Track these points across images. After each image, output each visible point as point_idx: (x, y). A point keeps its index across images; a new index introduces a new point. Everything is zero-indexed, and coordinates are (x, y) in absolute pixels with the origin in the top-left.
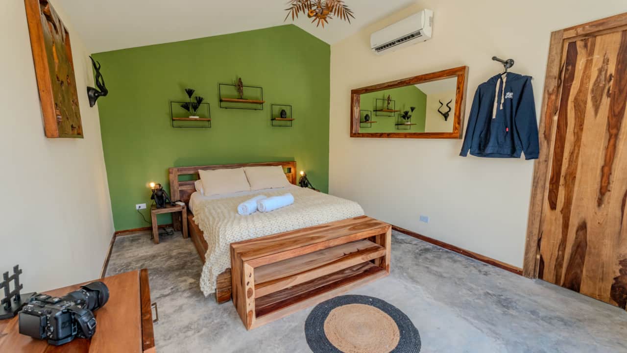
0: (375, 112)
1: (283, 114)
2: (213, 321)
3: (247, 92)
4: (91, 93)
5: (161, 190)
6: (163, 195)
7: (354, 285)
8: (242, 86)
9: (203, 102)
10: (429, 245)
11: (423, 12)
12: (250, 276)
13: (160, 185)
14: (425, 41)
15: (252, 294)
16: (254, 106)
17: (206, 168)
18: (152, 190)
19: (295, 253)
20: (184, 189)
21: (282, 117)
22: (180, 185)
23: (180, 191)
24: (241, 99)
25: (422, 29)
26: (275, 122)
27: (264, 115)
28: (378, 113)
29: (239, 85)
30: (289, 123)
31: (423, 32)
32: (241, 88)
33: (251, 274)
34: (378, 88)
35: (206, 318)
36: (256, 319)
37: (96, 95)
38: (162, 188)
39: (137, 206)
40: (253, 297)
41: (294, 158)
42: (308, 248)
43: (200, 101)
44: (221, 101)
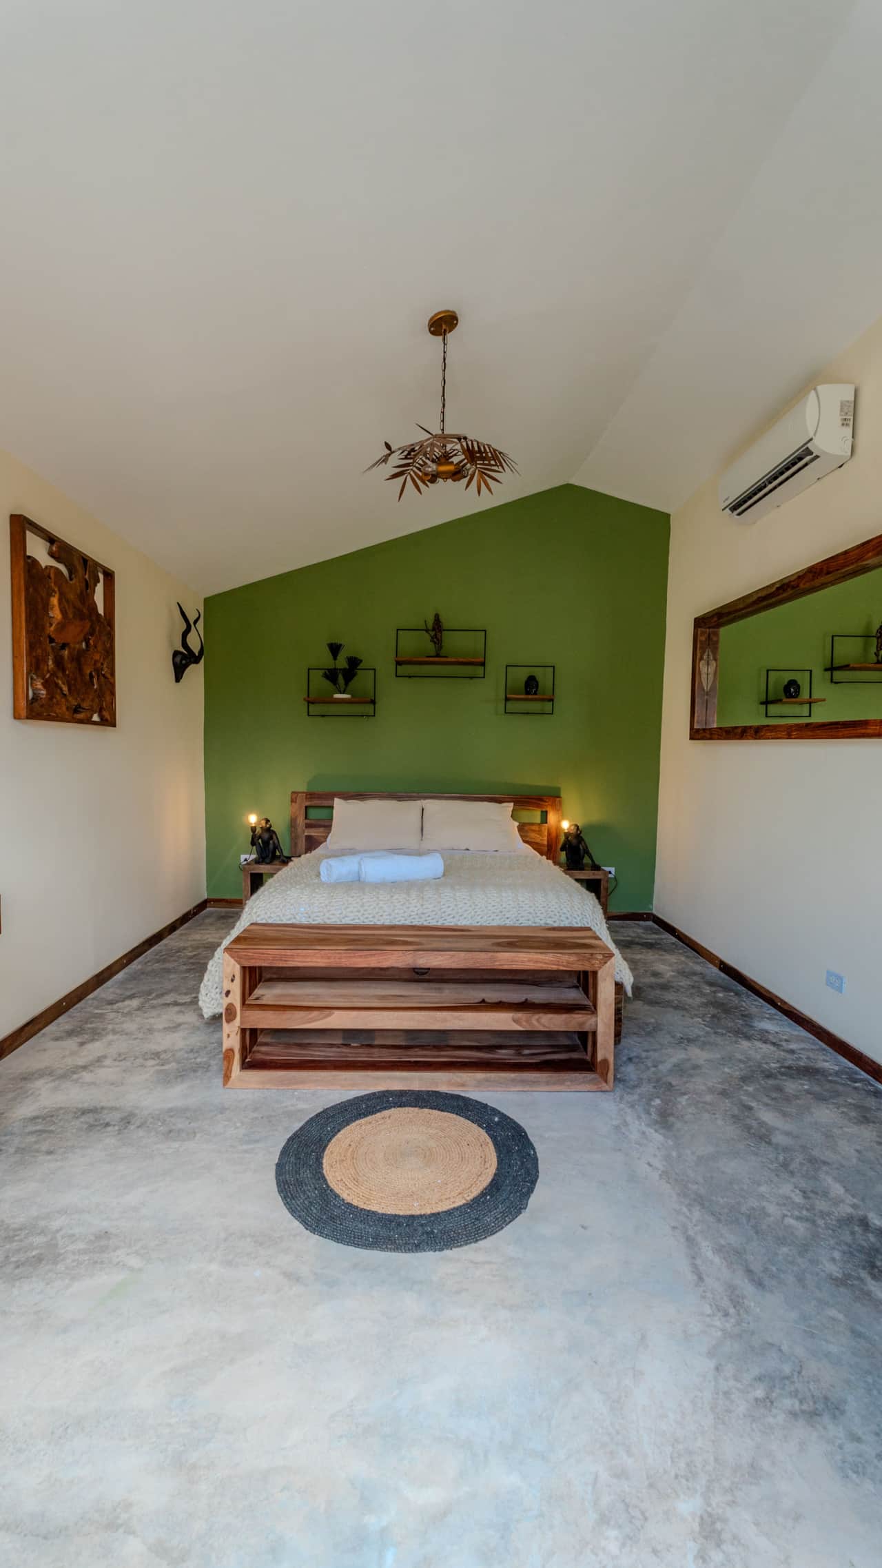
0: (829, 673)
1: (531, 685)
2: (195, 1058)
3: (454, 643)
4: (178, 659)
5: (268, 830)
6: (271, 842)
7: (487, 1080)
8: (440, 631)
9: (362, 666)
10: (831, 1062)
11: (813, 393)
12: (232, 980)
13: (267, 821)
14: (840, 467)
15: (235, 1017)
16: (468, 670)
17: (346, 796)
18: (252, 828)
19: (329, 958)
20: (313, 834)
21: (528, 693)
22: (308, 826)
23: (306, 836)
24: (438, 656)
25: (811, 440)
26: (512, 706)
27: (490, 688)
28: (838, 675)
29: (437, 629)
30: (548, 706)
31: (817, 446)
32: (439, 634)
33: (234, 976)
34: (741, 606)
35: (192, 1051)
36: (240, 1071)
37: (184, 662)
38: (271, 826)
39: (243, 857)
40: (237, 1022)
41: (558, 789)
42: (361, 956)
43: (354, 663)
44: (398, 663)
